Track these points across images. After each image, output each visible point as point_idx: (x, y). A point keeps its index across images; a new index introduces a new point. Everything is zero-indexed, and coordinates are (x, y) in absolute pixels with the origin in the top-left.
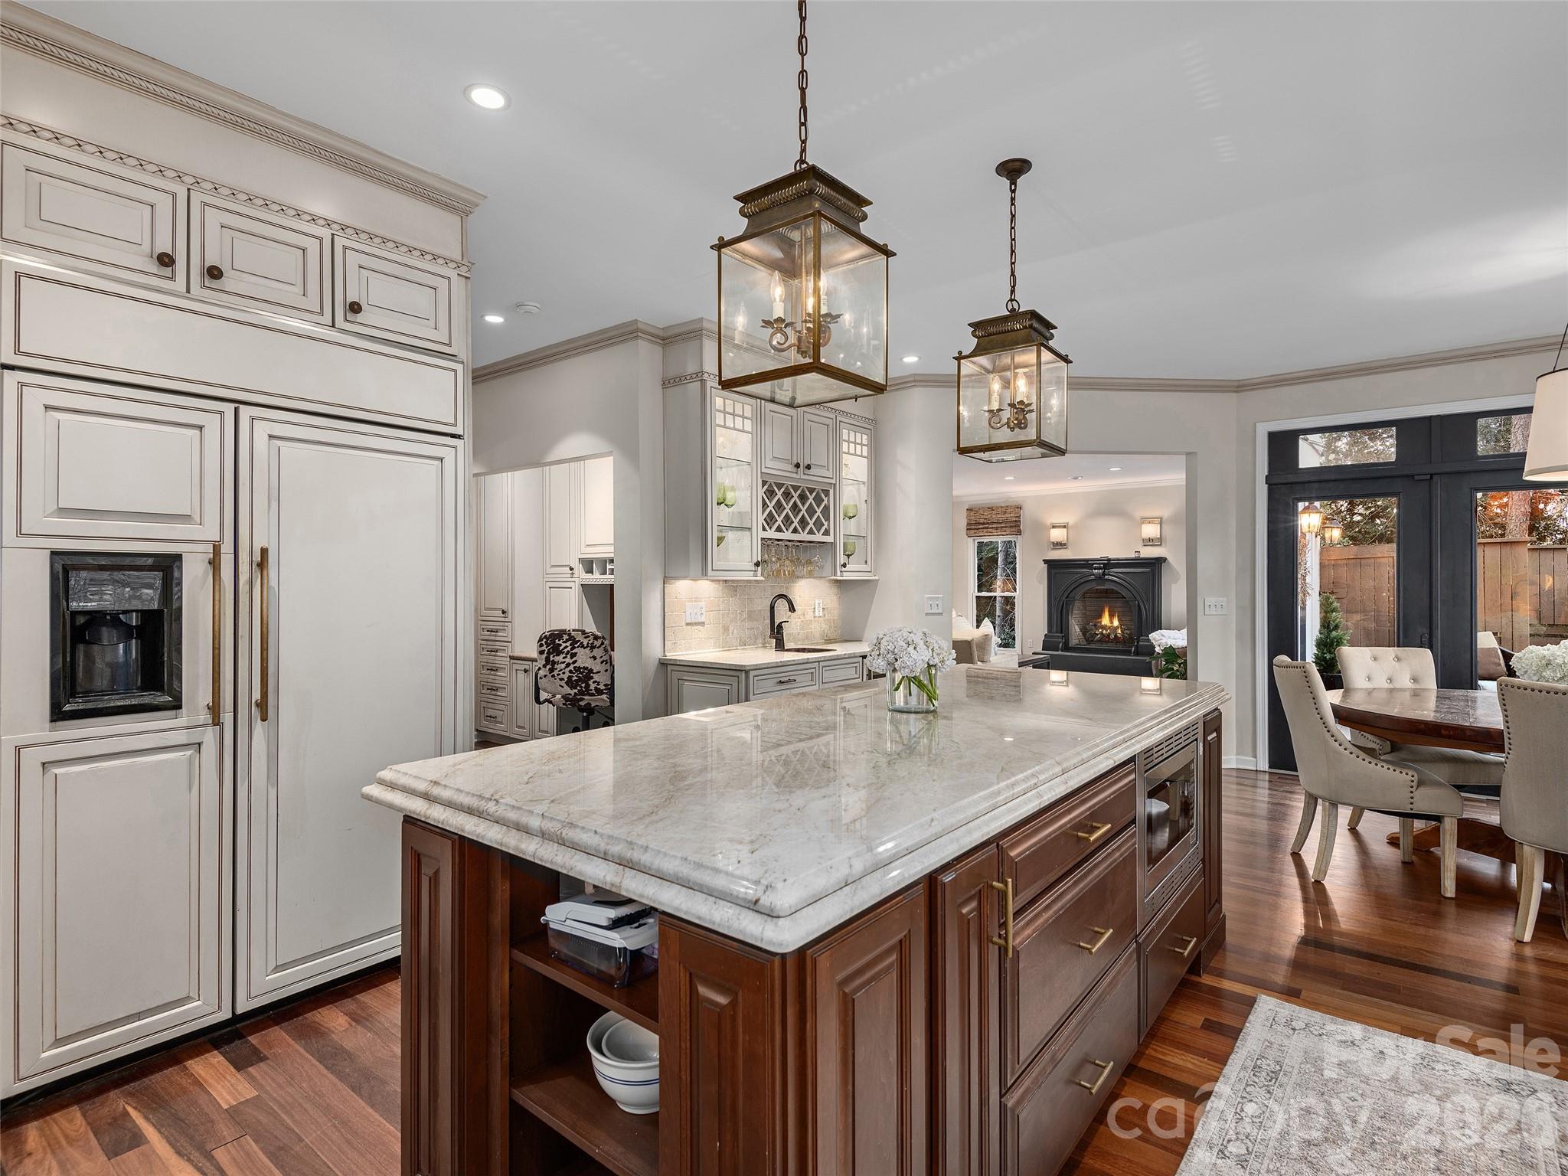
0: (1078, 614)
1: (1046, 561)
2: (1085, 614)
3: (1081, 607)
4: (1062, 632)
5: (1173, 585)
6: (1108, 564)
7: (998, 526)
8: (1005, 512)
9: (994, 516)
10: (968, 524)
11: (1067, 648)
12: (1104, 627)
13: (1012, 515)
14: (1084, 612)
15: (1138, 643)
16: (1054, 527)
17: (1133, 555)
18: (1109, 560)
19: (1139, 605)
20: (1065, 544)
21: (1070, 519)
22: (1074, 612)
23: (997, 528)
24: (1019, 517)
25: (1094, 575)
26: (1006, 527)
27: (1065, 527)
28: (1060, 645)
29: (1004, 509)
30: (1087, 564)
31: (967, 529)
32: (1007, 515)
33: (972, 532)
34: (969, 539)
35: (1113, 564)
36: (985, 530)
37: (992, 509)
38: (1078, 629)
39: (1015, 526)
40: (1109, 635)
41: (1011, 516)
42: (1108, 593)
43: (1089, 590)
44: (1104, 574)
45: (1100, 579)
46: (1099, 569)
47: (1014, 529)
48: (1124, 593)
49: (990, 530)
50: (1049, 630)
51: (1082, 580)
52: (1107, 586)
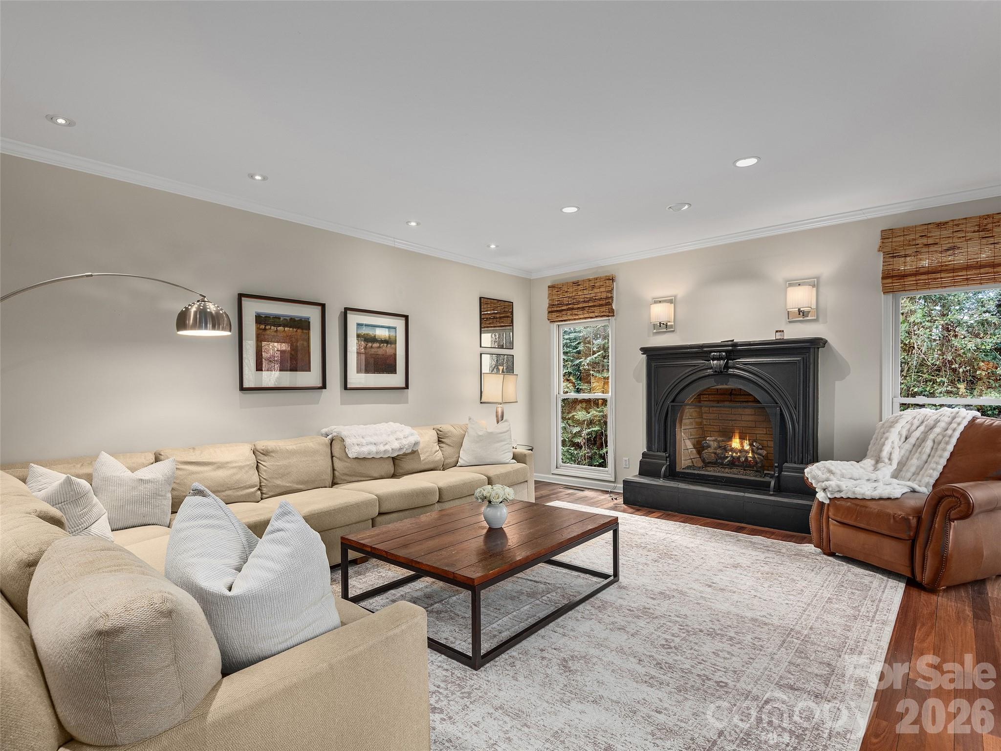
0: (691, 424)
1: (645, 350)
2: (701, 423)
3: (695, 414)
4: (665, 451)
5: (837, 383)
6: (733, 351)
7: (585, 305)
8: (593, 287)
9: (580, 293)
10: (551, 306)
11: (673, 474)
12: (732, 450)
13: (602, 289)
14: (699, 420)
15: (780, 473)
16: (655, 302)
17: (772, 337)
18: (735, 345)
19: (782, 415)
20: (671, 326)
21: (679, 289)
22: (684, 421)
23: (583, 308)
24: (611, 291)
25: (712, 368)
26: (594, 306)
27: (671, 302)
28: (663, 469)
29: (593, 283)
30: (702, 352)
31: (549, 312)
32: (596, 290)
33: (554, 315)
34: (552, 325)
35: (740, 351)
36: (569, 312)
37: (576, 283)
38: (689, 445)
39: (606, 305)
40: (739, 457)
41: (600, 293)
42: (732, 396)
43: (704, 390)
44: (727, 367)
45: (721, 374)
46: (719, 359)
47: (603, 309)
48: (758, 394)
49: (575, 312)
50: (649, 447)
51: (694, 377)
52: (732, 384)
